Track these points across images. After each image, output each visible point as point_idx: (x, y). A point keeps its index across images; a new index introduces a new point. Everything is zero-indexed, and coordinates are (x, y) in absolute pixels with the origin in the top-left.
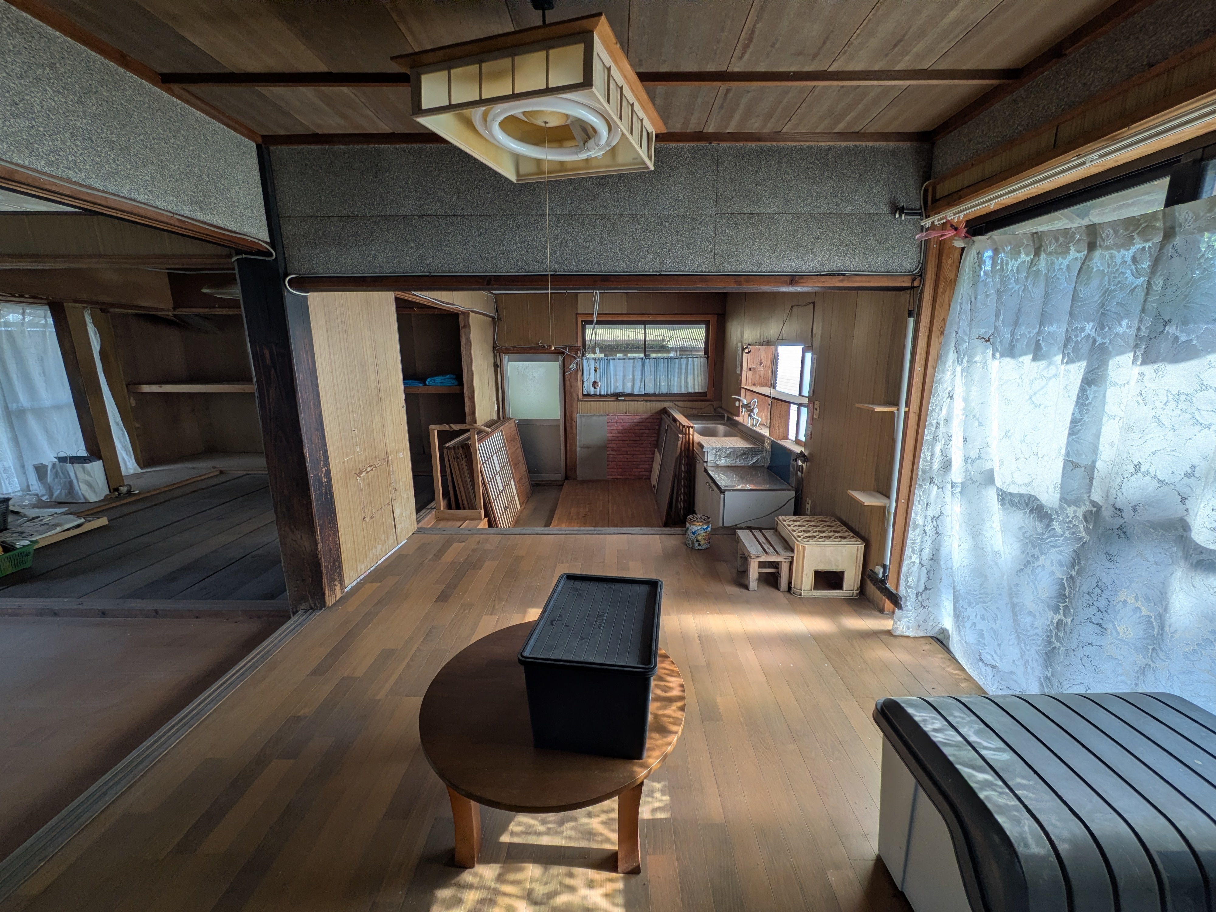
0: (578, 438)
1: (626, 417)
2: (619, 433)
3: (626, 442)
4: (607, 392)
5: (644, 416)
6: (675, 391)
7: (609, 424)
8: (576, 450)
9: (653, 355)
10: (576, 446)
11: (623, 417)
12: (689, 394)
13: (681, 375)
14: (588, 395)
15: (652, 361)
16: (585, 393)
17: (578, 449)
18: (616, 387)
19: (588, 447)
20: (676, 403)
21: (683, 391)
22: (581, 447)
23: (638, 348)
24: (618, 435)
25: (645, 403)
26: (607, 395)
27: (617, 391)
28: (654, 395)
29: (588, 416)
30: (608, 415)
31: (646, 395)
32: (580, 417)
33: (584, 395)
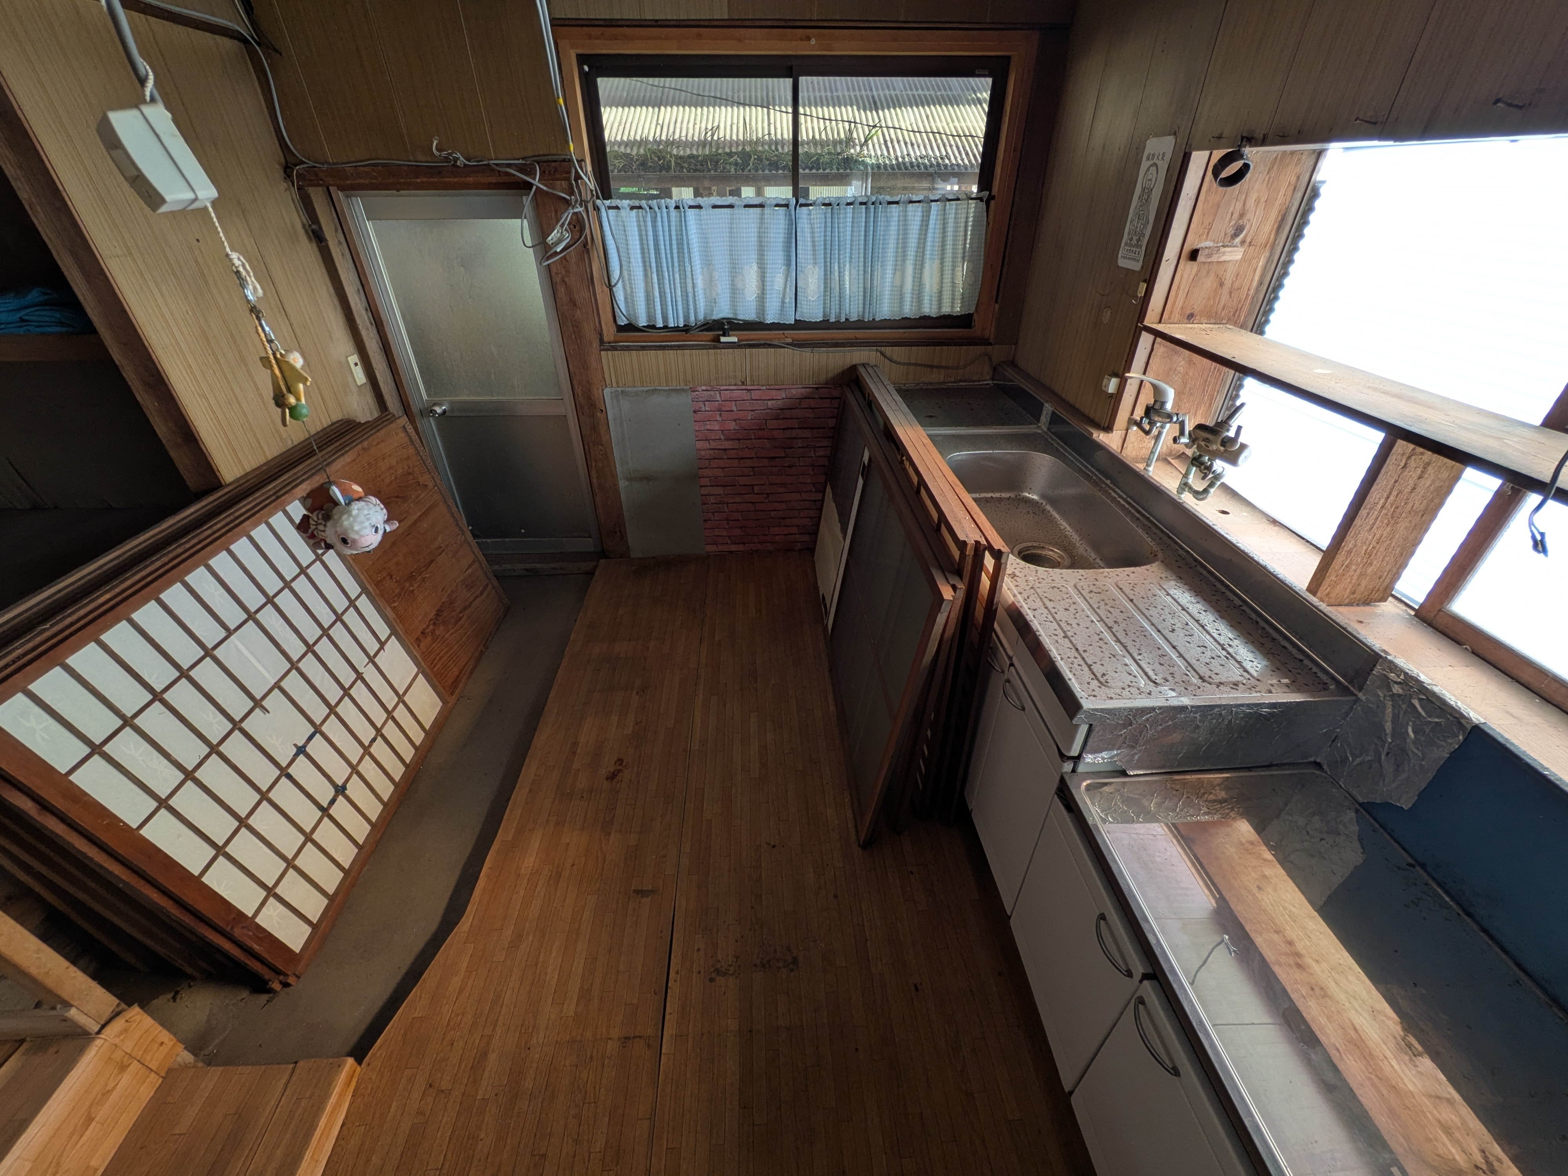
0: (616, 454)
1: (745, 395)
2: (727, 439)
3: (749, 463)
4: (686, 317)
5: (796, 392)
6: (885, 310)
7: (699, 416)
8: (616, 485)
9: (818, 192)
10: (614, 476)
11: (737, 394)
12: (924, 321)
13: (904, 261)
14: (631, 327)
15: (817, 213)
16: (622, 321)
17: (622, 484)
18: (712, 302)
19: (647, 478)
20: (888, 350)
21: (909, 310)
22: (630, 479)
23: (774, 165)
24: (727, 445)
25: (797, 352)
26: (686, 329)
27: (717, 316)
28: (825, 325)
29: (637, 394)
30: (693, 390)
31: (800, 325)
32: (616, 396)
33: (621, 329)
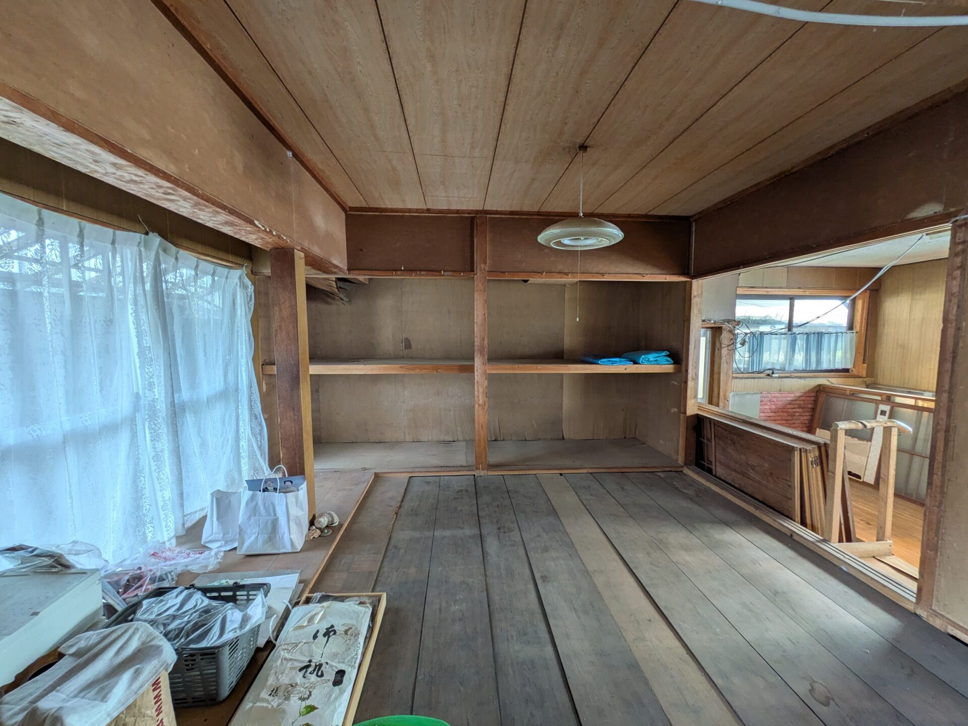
1: (780, 395)
5: (798, 394)
7: (763, 403)
11: (777, 395)
13: (830, 351)
24: (771, 414)
28: (805, 371)
29: (742, 395)
30: (762, 393)
31: (794, 370)
32: (734, 396)
